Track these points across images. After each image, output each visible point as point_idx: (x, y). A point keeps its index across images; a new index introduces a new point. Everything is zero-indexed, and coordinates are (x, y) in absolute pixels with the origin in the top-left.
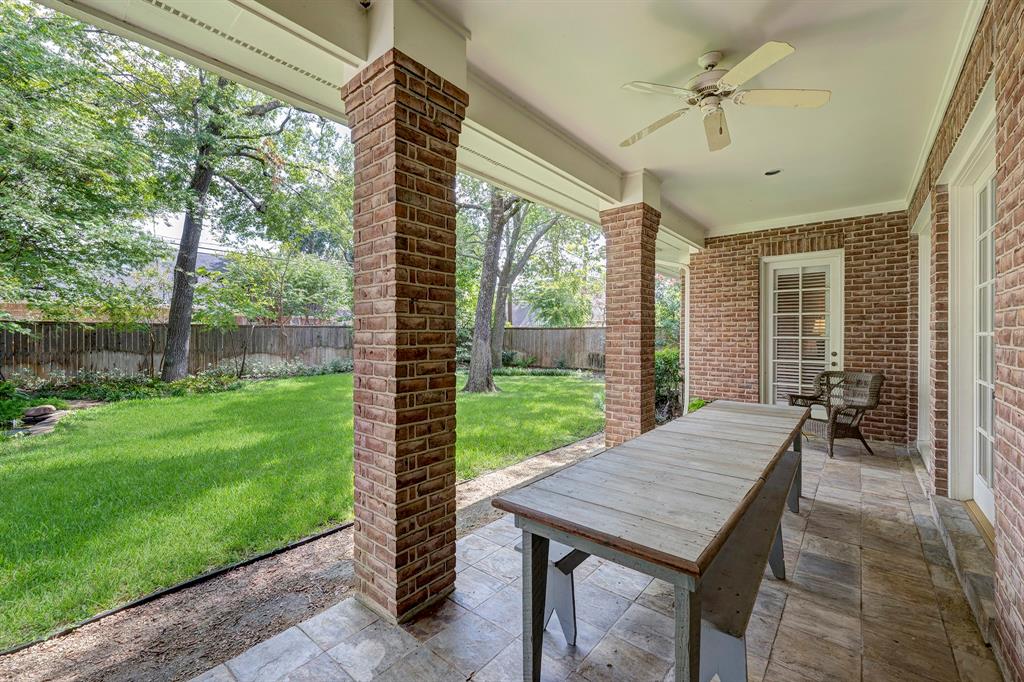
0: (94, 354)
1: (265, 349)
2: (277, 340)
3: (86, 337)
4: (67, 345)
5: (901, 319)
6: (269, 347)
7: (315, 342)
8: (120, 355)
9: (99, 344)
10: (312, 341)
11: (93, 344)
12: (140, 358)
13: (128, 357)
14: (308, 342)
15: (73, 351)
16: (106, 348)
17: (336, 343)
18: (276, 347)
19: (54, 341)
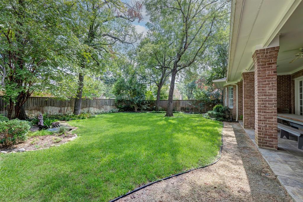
0: (47, 107)
1: (92, 106)
2: (95, 103)
3: (45, 102)
4: (39, 104)
5: (290, 97)
6: (93, 105)
7: (105, 104)
8: (54, 107)
9: (48, 104)
10: (104, 103)
11: (47, 104)
12: (59, 108)
13: (56, 108)
14: (103, 104)
15: (41, 106)
16: (50, 105)
17: (110, 104)
18: (95, 105)
19: (35, 103)
